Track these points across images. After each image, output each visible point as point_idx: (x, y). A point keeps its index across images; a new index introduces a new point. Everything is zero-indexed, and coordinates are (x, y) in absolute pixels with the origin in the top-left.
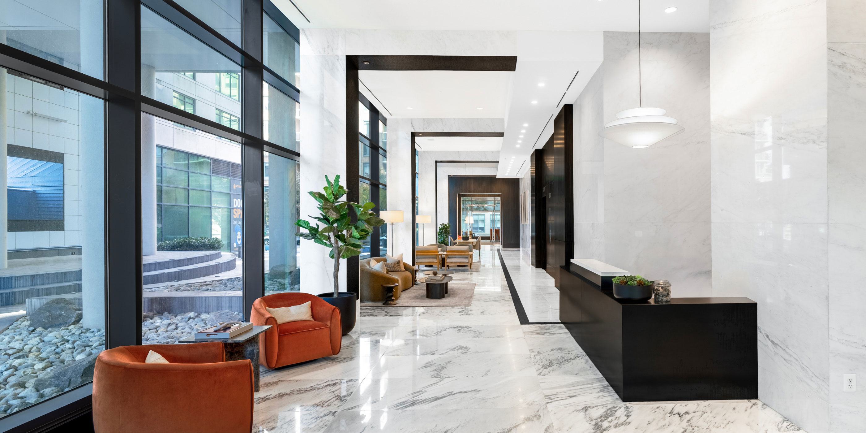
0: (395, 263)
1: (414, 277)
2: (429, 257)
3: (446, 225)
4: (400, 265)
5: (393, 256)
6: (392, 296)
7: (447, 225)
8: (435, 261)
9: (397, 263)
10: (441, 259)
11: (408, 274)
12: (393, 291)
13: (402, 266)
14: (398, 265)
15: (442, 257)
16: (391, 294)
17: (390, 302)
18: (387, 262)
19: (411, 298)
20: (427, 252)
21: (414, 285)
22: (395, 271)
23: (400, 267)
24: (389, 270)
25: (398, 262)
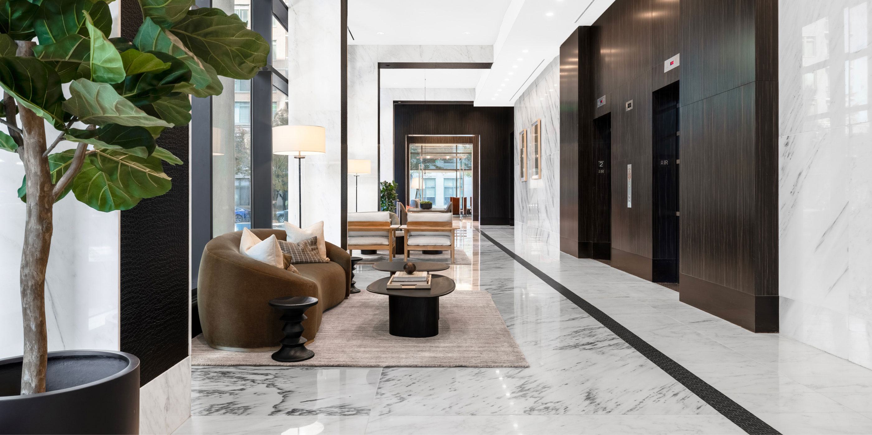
0: (306, 243)
1: (349, 276)
2: (374, 235)
3: (390, 183)
4: (317, 248)
5: (300, 227)
6: (298, 335)
7: (392, 184)
8: (385, 242)
9: (312, 242)
10: (395, 239)
11: (338, 269)
12: (301, 318)
13: (323, 249)
14: (312, 247)
15: (397, 235)
16: (297, 329)
17: (292, 353)
18: (289, 240)
19: (350, 334)
20: (368, 224)
21: (351, 295)
22: (307, 262)
23: (318, 253)
24: (291, 258)
25: (314, 242)
